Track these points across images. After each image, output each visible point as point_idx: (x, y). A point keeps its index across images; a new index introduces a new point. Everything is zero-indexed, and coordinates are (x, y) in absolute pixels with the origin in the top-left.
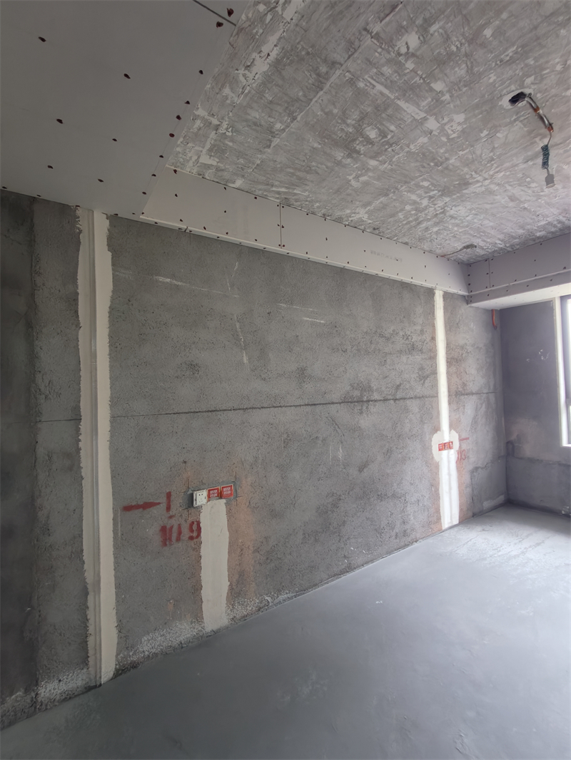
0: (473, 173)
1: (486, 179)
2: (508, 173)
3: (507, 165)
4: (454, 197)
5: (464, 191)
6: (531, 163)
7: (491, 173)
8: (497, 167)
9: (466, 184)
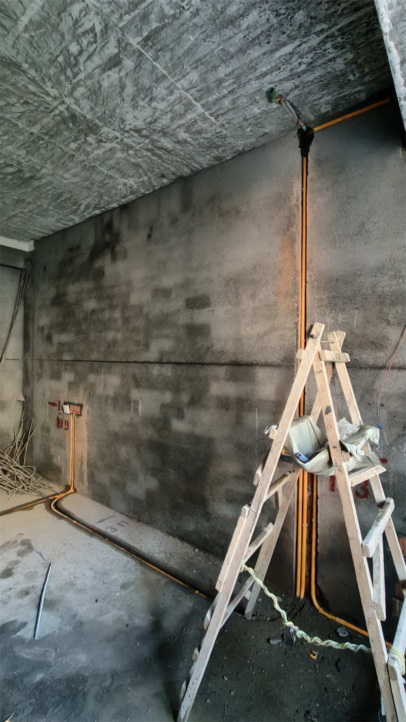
0: (53, 114)
1: (63, 102)
2: (49, 84)
3: (32, 88)
4: (100, 124)
5: (89, 116)
6: (25, 66)
7: (49, 99)
8: (39, 96)
9: (73, 117)
